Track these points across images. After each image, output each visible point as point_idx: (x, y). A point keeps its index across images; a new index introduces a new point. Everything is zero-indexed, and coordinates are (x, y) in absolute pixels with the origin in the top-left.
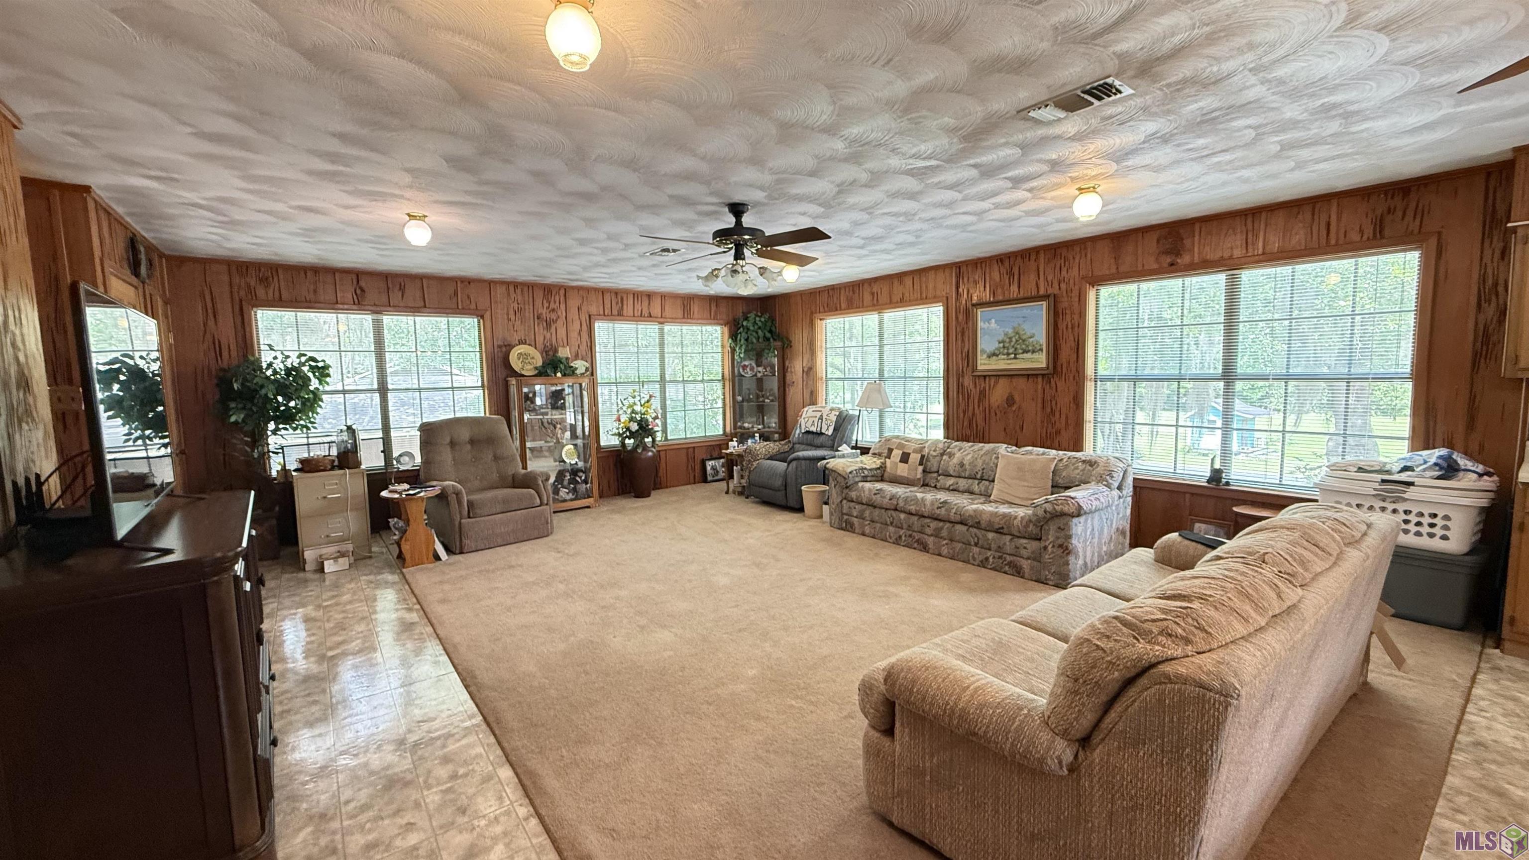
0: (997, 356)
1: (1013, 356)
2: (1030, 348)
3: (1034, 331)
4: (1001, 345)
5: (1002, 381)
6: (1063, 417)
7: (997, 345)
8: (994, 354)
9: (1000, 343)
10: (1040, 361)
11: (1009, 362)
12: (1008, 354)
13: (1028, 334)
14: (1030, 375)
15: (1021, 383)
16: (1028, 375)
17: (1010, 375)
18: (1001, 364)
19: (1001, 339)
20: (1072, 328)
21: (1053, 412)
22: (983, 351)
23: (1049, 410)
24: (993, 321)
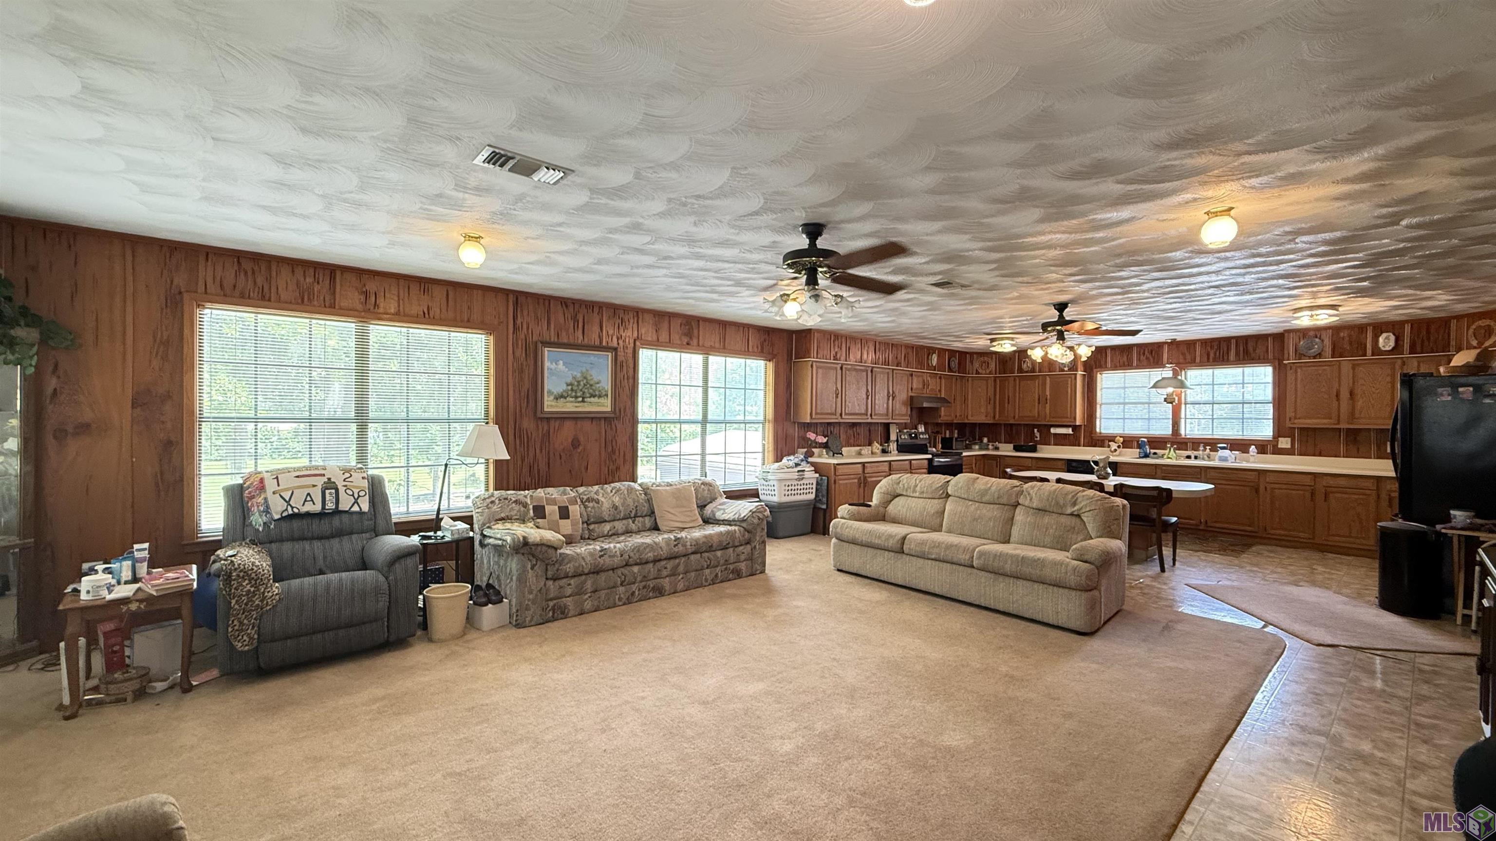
0: (565, 398)
1: (580, 399)
2: (597, 393)
3: (600, 378)
4: (570, 388)
5: (568, 424)
6: (622, 454)
7: (565, 387)
8: (562, 396)
9: (568, 385)
10: (605, 405)
11: (577, 404)
12: (576, 397)
13: (596, 380)
14: (594, 418)
15: (587, 425)
16: (592, 418)
17: (575, 418)
18: (569, 406)
19: (569, 381)
20: (628, 379)
21: (613, 452)
22: (550, 392)
23: (610, 449)
24: (561, 362)
